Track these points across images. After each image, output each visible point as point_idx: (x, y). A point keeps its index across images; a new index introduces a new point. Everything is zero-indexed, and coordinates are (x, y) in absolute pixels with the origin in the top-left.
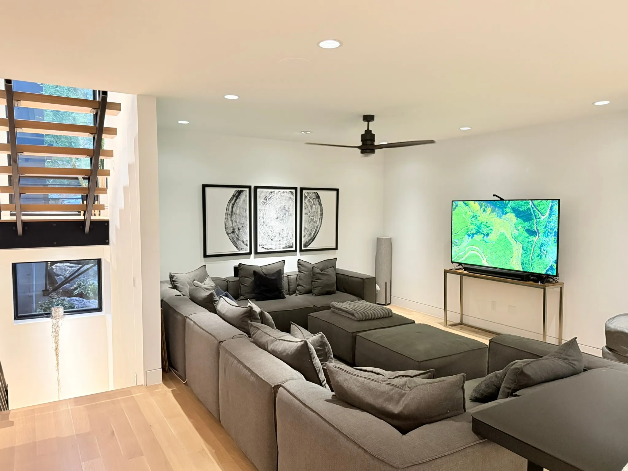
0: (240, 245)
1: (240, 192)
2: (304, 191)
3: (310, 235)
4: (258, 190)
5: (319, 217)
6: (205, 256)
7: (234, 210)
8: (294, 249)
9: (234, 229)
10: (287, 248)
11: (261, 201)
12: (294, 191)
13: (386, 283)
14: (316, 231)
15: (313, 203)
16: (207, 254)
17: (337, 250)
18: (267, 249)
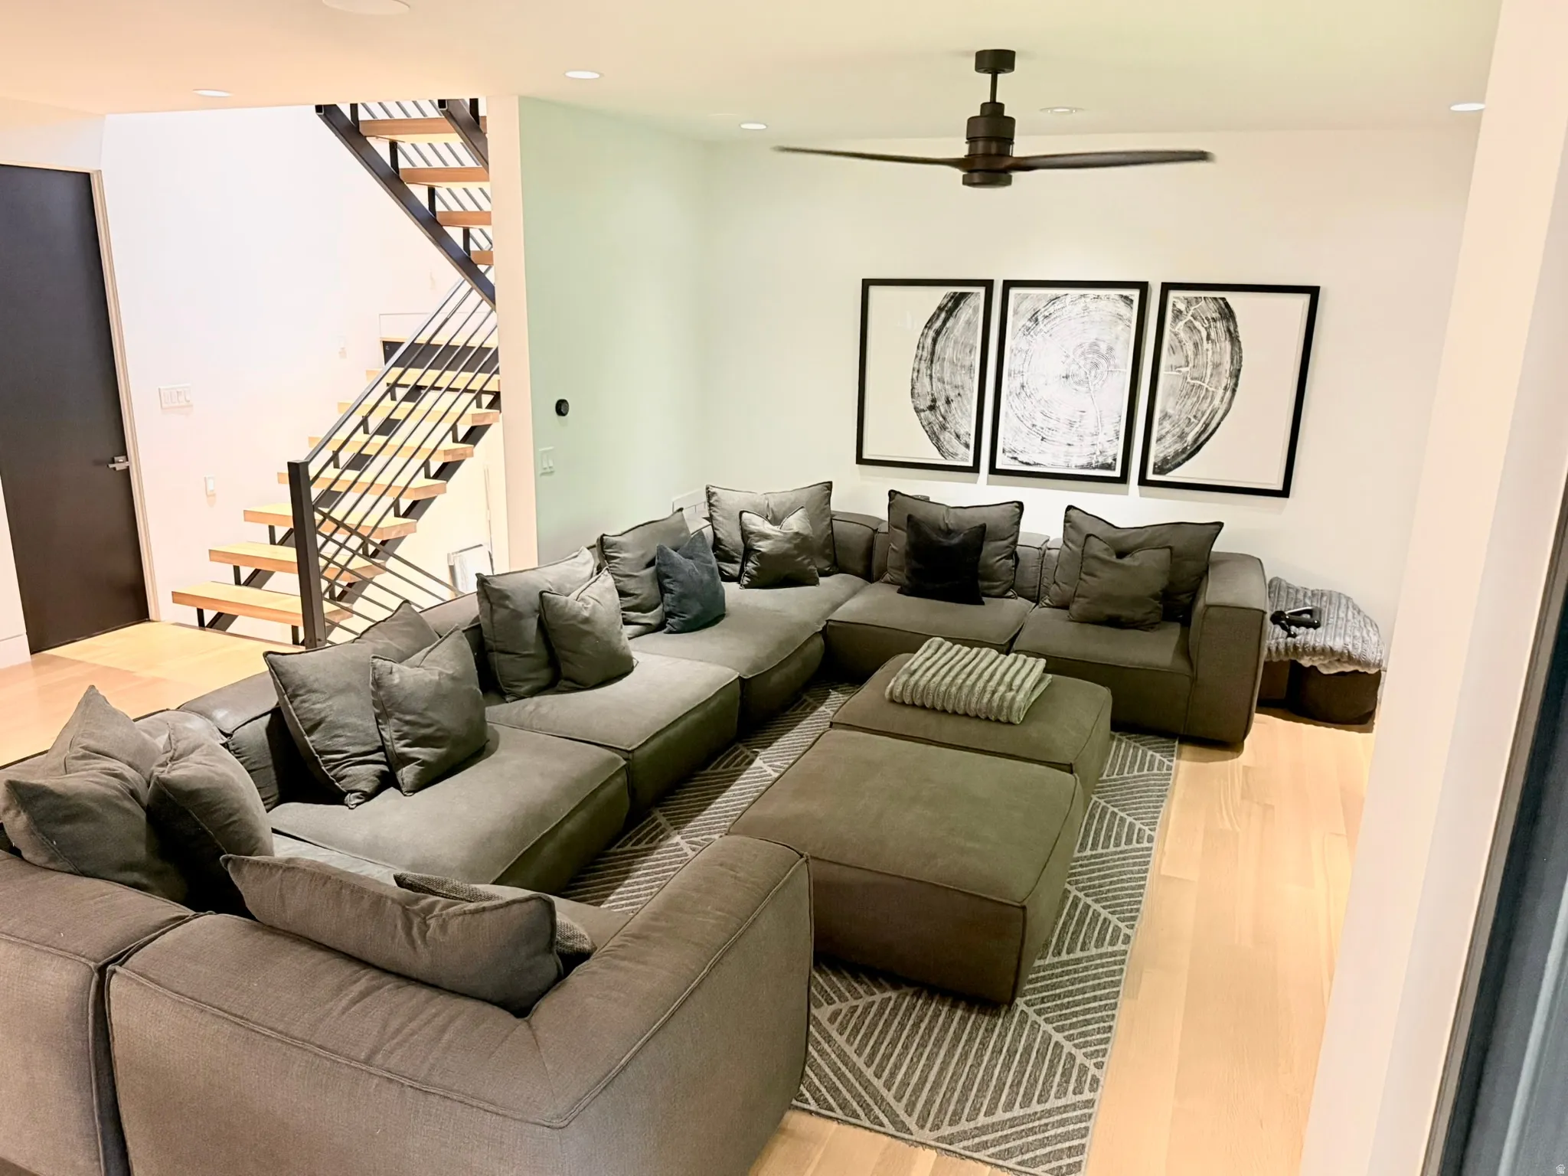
1: (958, 300)
2: (1173, 295)
4: (1014, 292)
5: (1225, 380)
6: (861, 460)
7: (938, 347)
8: (1117, 473)
9: (934, 400)
10: (1094, 468)
11: (1020, 325)
12: (1135, 294)
14: (1207, 425)
15: (1204, 334)
16: (866, 456)
17: (1289, 499)
18: (1027, 464)
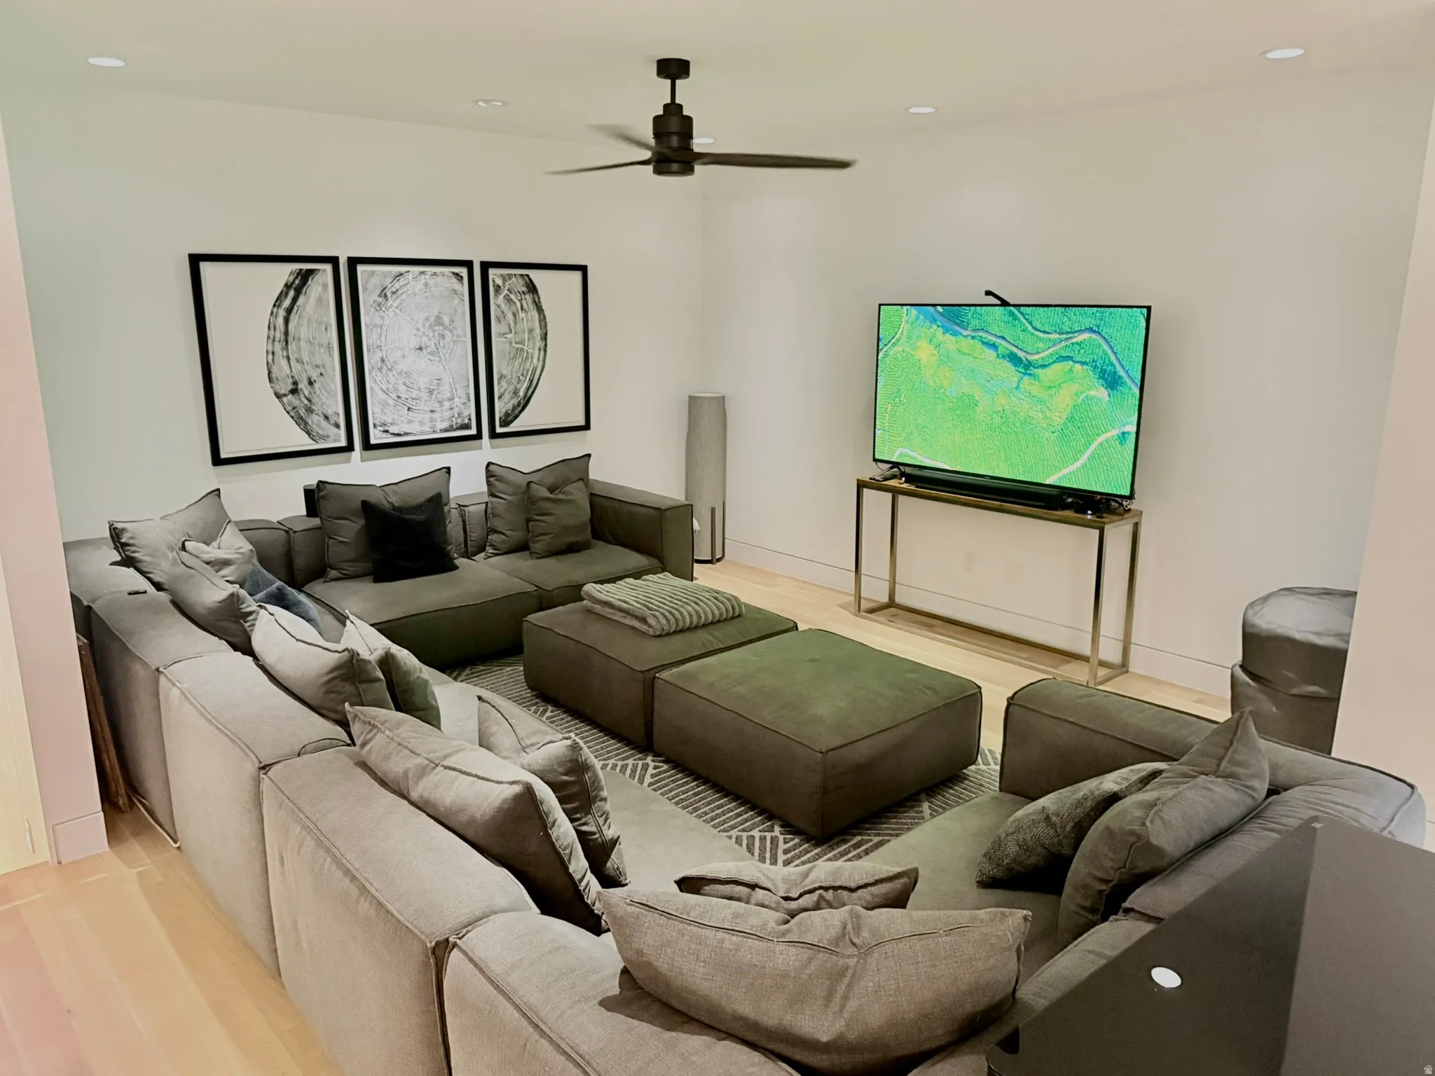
0: (318, 425)
1: (305, 276)
2: (492, 272)
3: (516, 393)
4: (361, 268)
5: (539, 343)
6: (217, 461)
7: (291, 326)
8: (473, 431)
9: (295, 383)
10: (455, 430)
11: (371, 302)
12: (463, 271)
13: (713, 510)
14: (531, 381)
15: (518, 305)
16: (223, 455)
17: (588, 431)
18: (399, 435)
